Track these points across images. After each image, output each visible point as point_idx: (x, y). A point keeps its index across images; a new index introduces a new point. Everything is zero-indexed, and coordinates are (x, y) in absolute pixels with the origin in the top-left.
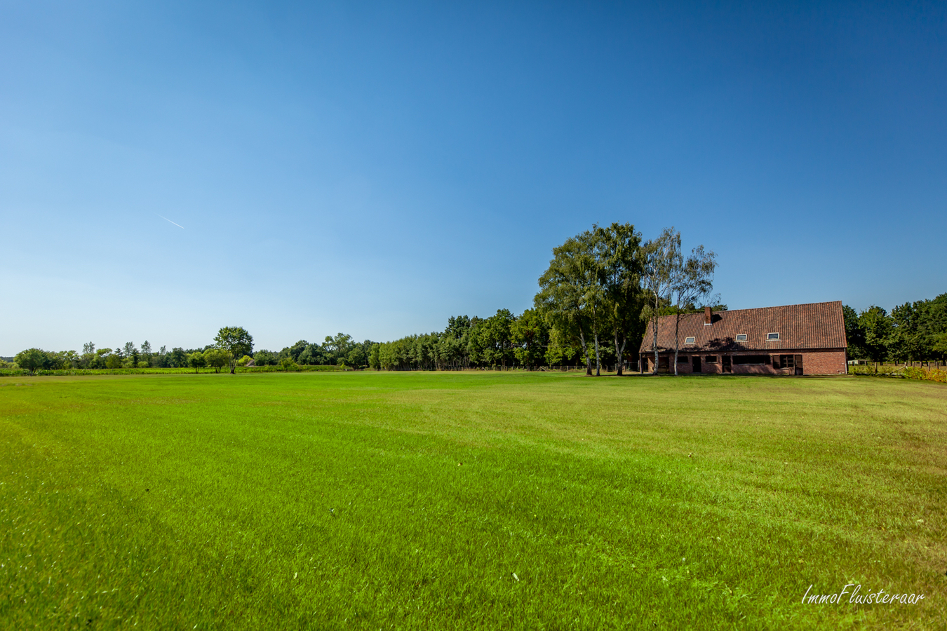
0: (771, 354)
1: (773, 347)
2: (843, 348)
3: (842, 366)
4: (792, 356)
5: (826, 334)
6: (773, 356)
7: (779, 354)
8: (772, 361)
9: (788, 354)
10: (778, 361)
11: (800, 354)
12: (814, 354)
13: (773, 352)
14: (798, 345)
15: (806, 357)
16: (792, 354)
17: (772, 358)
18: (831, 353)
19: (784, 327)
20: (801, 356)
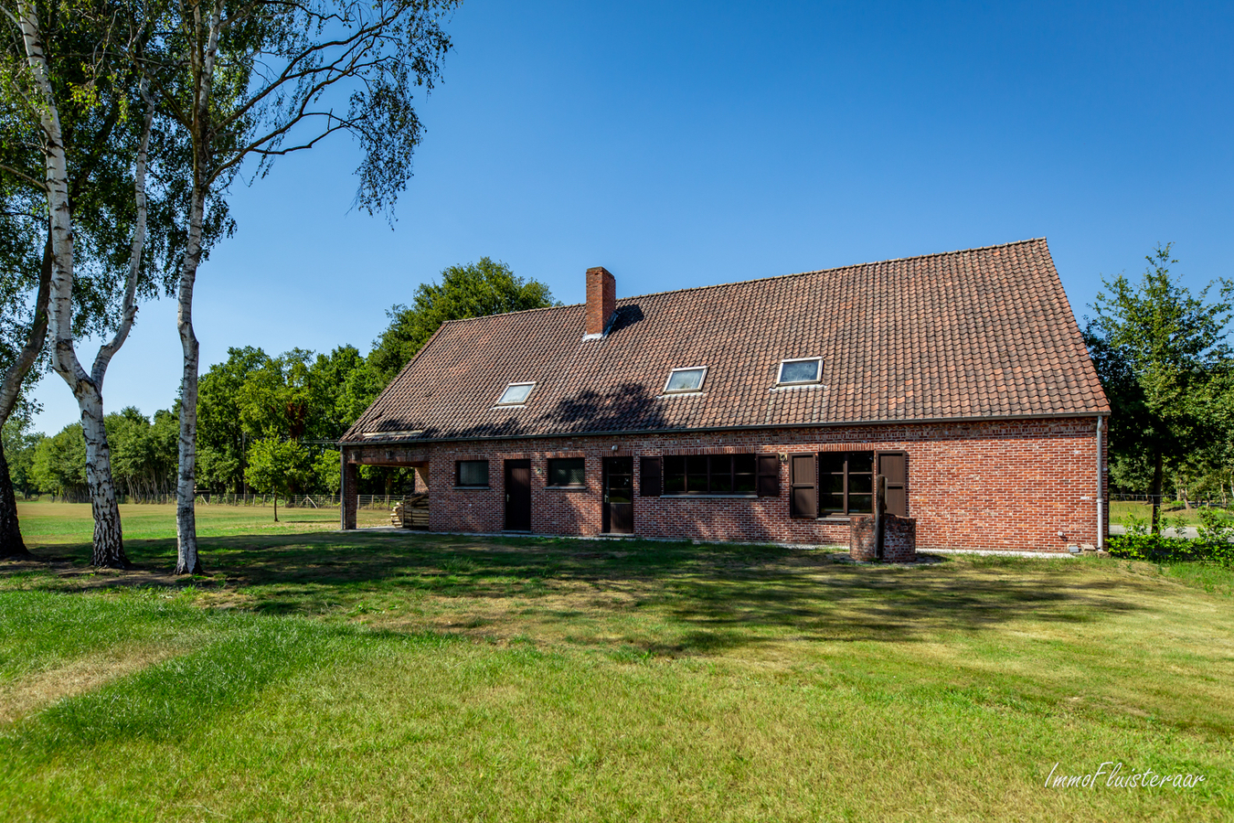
0: (784, 450)
1: (795, 417)
2: (1094, 419)
3: (1079, 512)
4: (863, 459)
5: (1006, 359)
6: (794, 457)
7: (815, 448)
8: (786, 484)
9: (853, 447)
10: (809, 477)
11: (902, 446)
12: (956, 449)
13: (792, 441)
14: (895, 407)
15: (926, 458)
16: (867, 446)
17: (786, 469)
18: (1036, 445)
19: (840, 337)
20: (903, 456)
